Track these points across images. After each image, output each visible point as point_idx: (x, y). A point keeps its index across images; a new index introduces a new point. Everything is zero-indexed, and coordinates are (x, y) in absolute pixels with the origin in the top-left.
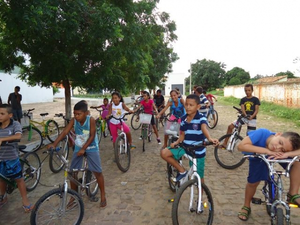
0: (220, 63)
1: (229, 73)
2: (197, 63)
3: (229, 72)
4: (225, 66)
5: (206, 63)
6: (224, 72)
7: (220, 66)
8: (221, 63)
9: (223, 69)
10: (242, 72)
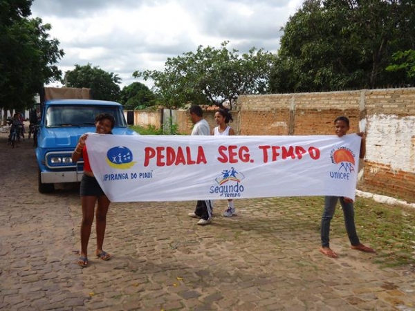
0: (111, 75)
1: (126, 90)
2: (75, 71)
3: (125, 88)
4: (118, 81)
5: (90, 73)
6: (117, 88)
7: (112, 80)
8: (114, 75)
9: (117, 84)
10: (145, 91)
